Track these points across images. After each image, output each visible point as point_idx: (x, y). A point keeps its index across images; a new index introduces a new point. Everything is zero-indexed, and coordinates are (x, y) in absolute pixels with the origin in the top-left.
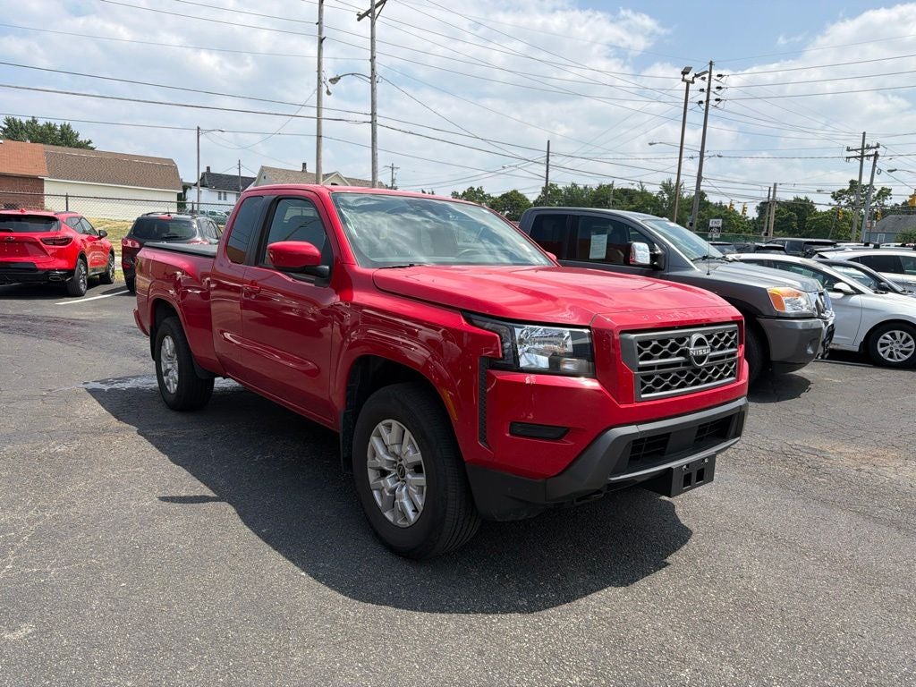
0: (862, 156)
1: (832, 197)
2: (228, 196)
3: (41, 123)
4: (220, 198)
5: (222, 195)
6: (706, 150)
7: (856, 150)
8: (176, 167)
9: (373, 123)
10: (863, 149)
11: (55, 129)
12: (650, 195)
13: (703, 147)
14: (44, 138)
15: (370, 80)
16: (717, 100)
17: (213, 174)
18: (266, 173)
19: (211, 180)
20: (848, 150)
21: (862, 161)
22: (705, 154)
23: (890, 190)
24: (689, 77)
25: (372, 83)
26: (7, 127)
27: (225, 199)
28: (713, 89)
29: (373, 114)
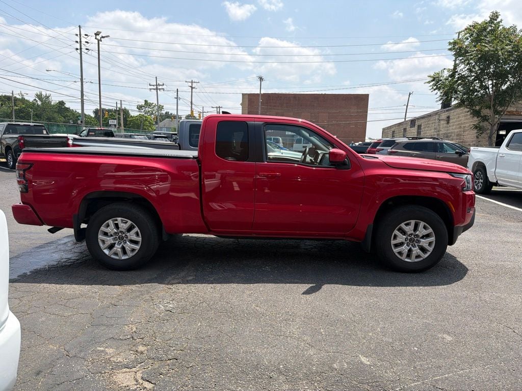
0: (157, 89)
1: (138, 108)
6: (84, 78)
7: (153, 86)
10: (157, 85)
12: (28, 101)
13: (82, 76)
16: (87, 49)
20: (150, 85)
21: (157, 91)
22: (84, 80)
23: (163, 106)
24: (98, 37)
28: (83, 42)
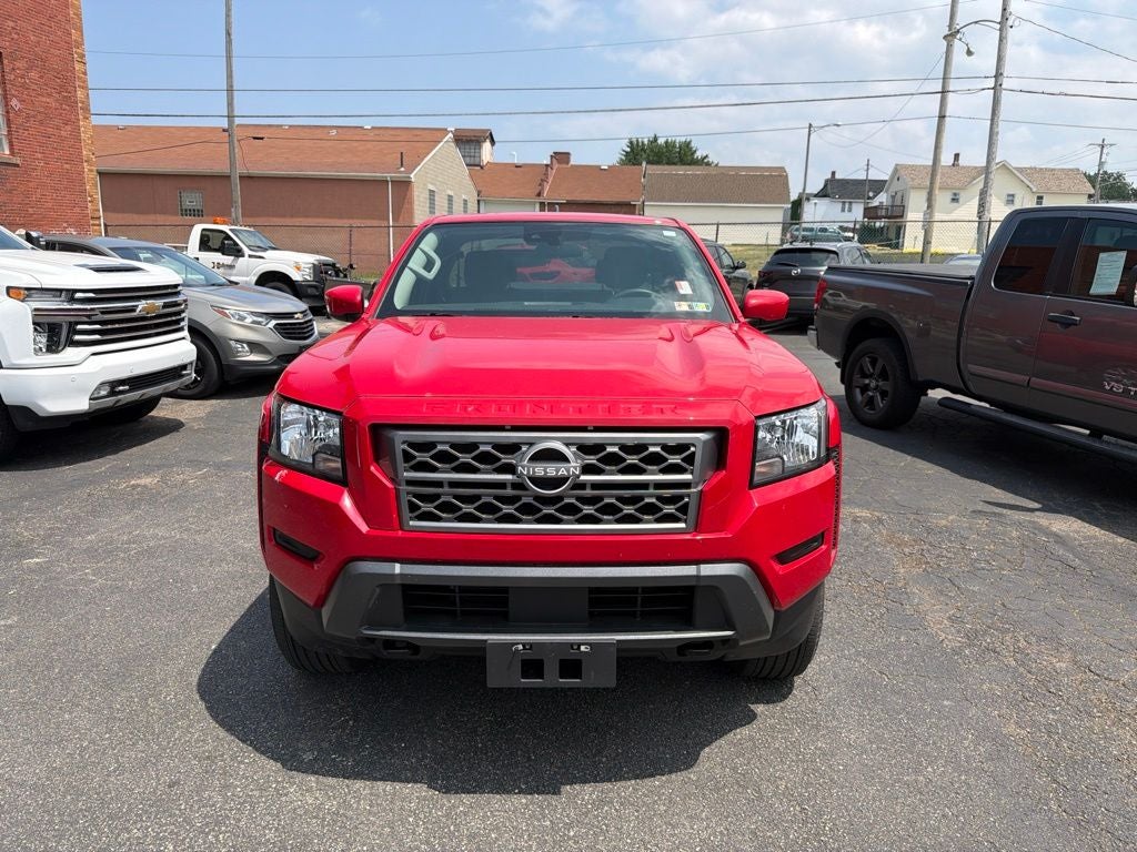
2: (854, 206)
3: (661, 141)
4: (843, 210)
5: (847, 206)
8: (787, 176)
9: (997, 88)
11: (674, 146)
14: (660, 157)
15: (998, 26)
17: (839, 180)
18: (902, 173)
19: (836, 189)
25: (1001, 30)
26: (628, 150)
27: (850, 210)
29: (998, 75)
